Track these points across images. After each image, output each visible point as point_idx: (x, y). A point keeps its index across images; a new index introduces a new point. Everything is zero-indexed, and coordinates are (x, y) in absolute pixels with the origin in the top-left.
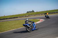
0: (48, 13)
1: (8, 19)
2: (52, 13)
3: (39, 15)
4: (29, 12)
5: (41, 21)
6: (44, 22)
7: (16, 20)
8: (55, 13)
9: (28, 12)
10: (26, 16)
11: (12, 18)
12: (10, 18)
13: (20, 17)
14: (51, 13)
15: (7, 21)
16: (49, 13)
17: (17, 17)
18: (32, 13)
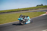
1: (21, 11)
4: (39, 5)
11: (24, 11)
12: (22, 11)
13: (30, 10)
15: (20, 13)
17: (28, 10)
18: (41, 6)
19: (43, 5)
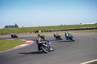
0: (40, 31)
2: (47, 31)
3: (26, 32)
5: (28, 43)
6: (32, 45)
8: (51, 31)
9: (7, 26)
10: (2, 34)
14: (45, 31)
16: (42, 31)
18: (14, 29)
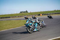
2: (46, 14)
4: (23, 12)
7: (7, 20)
10: (19, 17)
12: (2, 18)
13: (12, 17)
17: (9, 17)
18: (25, 13)
19: (27, 12)
